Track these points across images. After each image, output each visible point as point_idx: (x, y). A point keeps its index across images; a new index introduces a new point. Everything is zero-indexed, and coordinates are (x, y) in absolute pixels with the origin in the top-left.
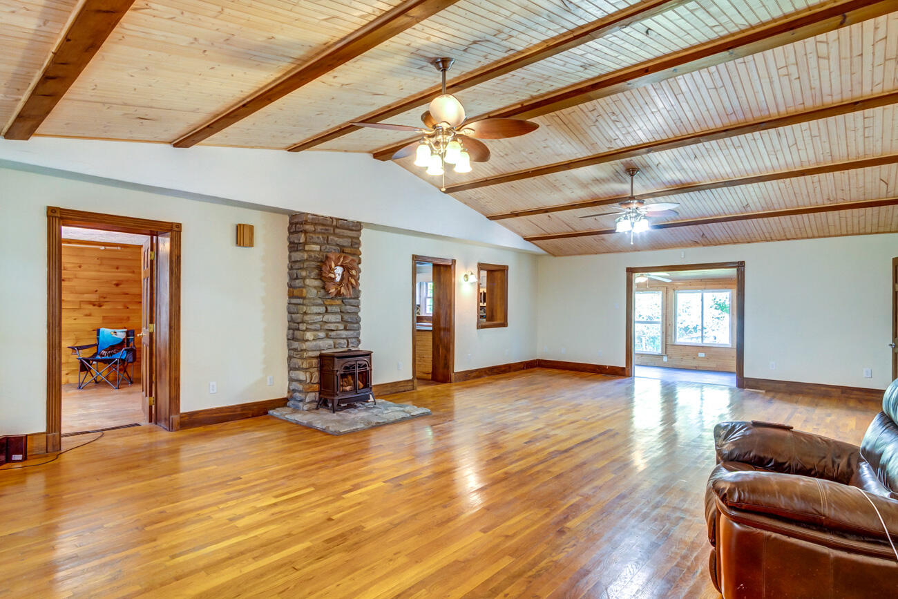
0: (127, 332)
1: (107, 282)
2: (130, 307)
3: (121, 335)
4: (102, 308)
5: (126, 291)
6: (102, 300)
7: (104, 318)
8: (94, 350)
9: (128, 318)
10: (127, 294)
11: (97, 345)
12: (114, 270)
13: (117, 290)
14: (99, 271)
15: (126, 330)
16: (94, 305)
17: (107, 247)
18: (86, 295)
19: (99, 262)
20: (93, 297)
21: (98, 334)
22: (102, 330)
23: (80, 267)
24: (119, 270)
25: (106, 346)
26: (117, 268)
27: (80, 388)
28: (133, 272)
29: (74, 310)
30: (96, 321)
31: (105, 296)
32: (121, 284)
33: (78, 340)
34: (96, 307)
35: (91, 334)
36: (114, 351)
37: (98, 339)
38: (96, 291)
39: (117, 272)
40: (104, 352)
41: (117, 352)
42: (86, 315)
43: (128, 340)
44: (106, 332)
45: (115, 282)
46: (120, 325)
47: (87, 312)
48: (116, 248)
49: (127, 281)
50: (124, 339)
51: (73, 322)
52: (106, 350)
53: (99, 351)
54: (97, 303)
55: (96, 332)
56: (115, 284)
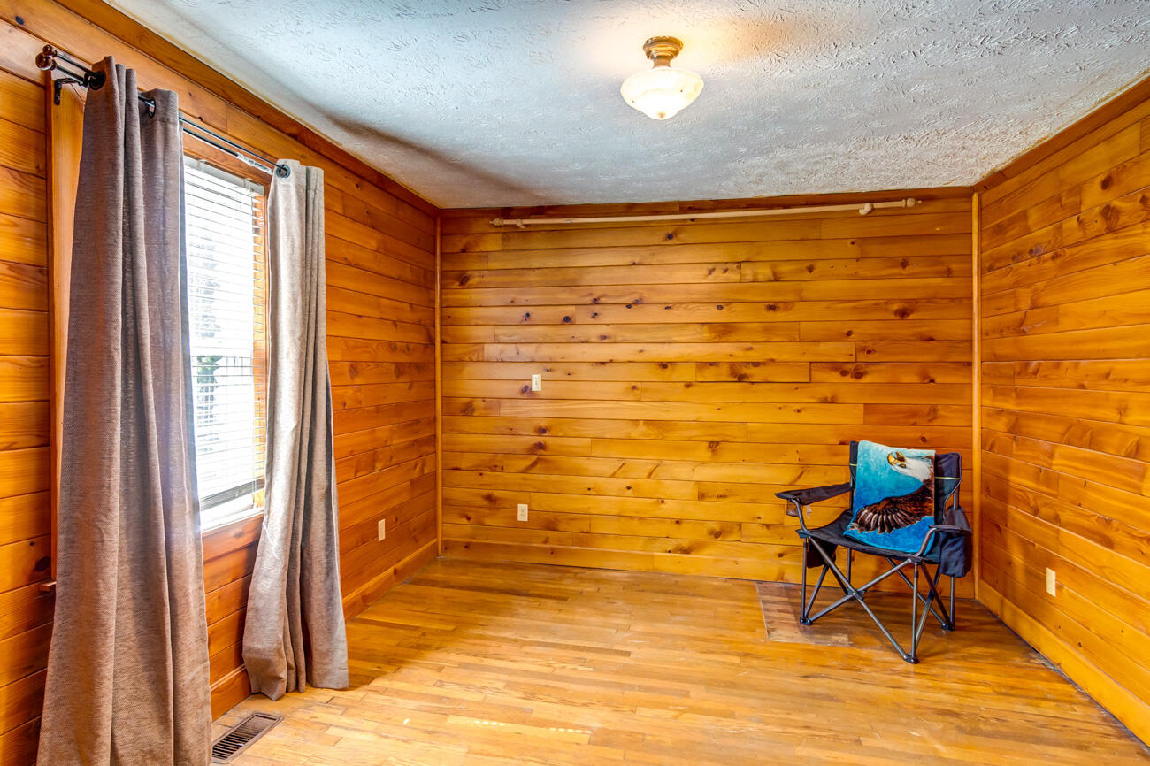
0: (936, 461)
1: (877, 307)
2: (938, 380)
3: (918, 468)
4: (867, 379)
5: (925, 330)
6: (863, 357)
7: (868, 408)
8: (842, 502)
9: (933, 413)
10: (931, 339)
11: (852, 490)
12: (895, 271)
13: (903, 329)
14: (855, 277)
15: (932, 453)
16: (844, 373)
17: (877, 205)
18: (823, 347)
19: (854, 251)
20: (841, 351)
21: (854, 459)
22: (864, 445)
23: (810, 269)
24: (908, 270)
25: (875, 498)
26: (904, 264)
27: (805, 621)
28: (949, 273)
29: (798, 385)
30: (848, 416)
31: (870, 345)
32: (912, 311)
33: (804, 467)
34: (848, 379)
35: (836, 454)
36: (897, 517)
37: (853, 471)
38: (849, 334)
39: (901, 276)
40: (868, 515)
41: (907, 522)
42: (825, 401)
43: (939, 485)
44: (875, 453)
45: (895, 307)
46: (912, 433)
47: (826, 392)
48: (902, 204)
49: (929, 300)
50: (927, 482)
51: (794, 417)
52: (873, 508)
53: (856, 511)
54: (849, 367)
55: (847, 448)
56: (897, 312)
